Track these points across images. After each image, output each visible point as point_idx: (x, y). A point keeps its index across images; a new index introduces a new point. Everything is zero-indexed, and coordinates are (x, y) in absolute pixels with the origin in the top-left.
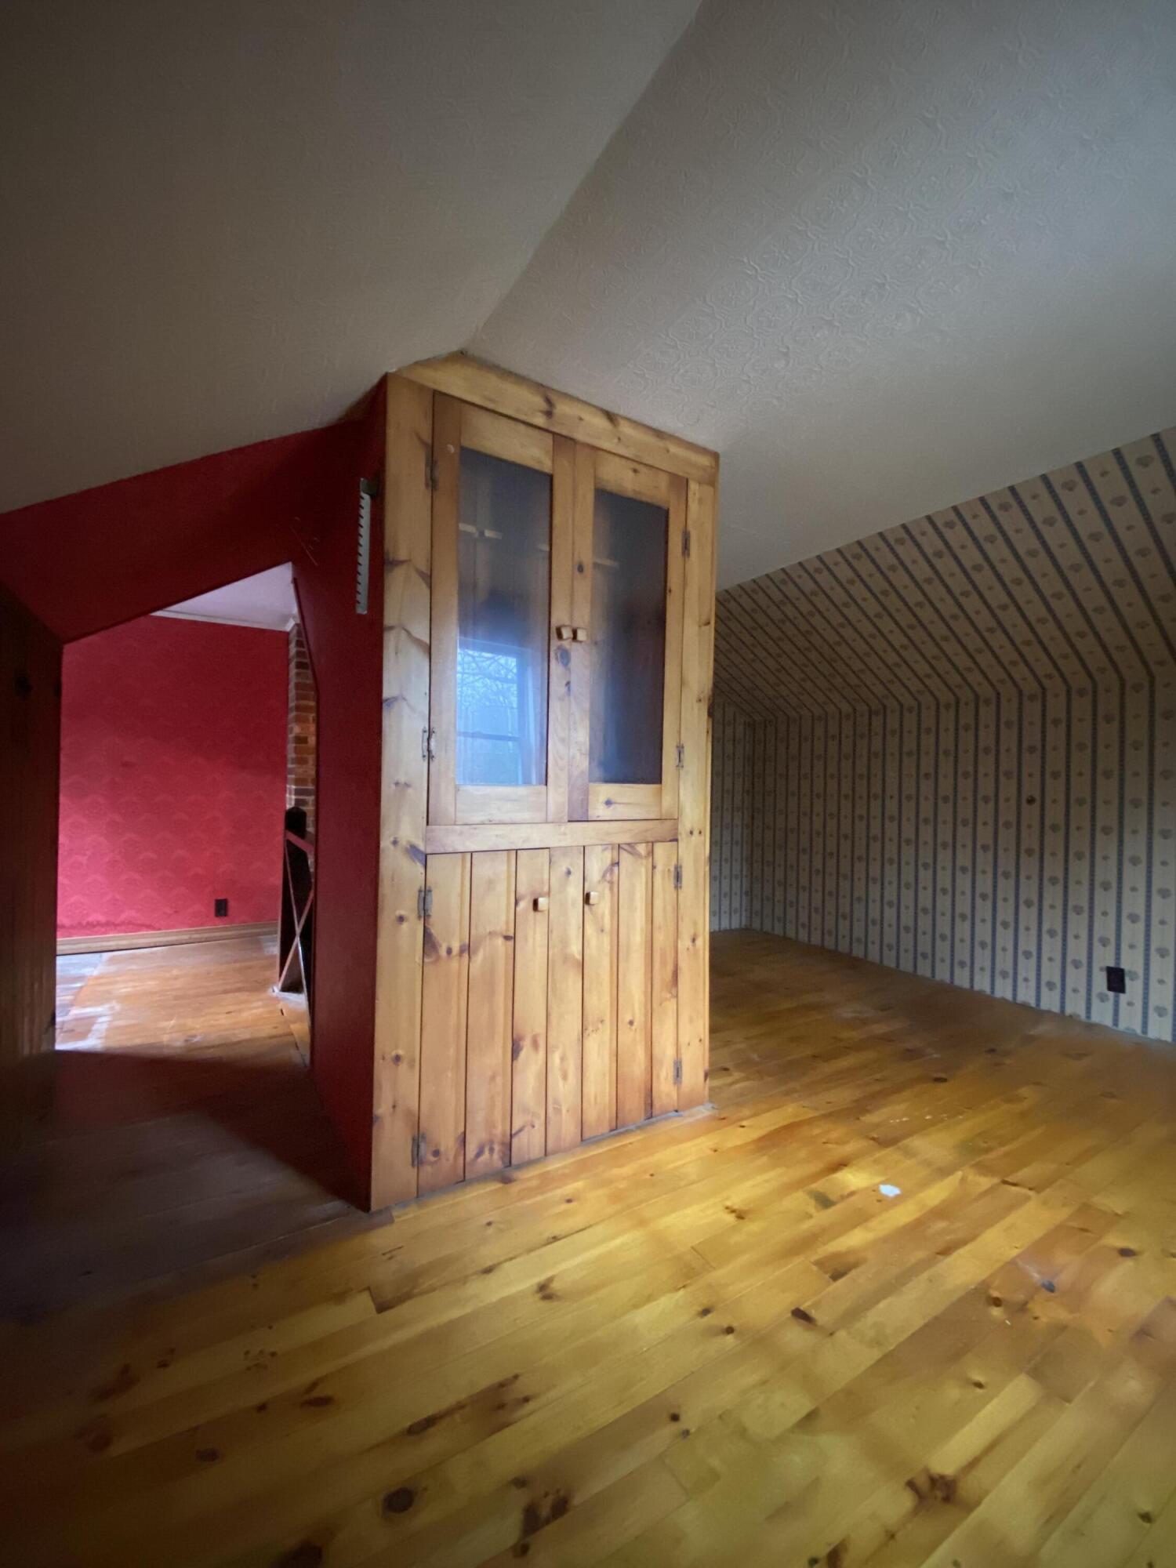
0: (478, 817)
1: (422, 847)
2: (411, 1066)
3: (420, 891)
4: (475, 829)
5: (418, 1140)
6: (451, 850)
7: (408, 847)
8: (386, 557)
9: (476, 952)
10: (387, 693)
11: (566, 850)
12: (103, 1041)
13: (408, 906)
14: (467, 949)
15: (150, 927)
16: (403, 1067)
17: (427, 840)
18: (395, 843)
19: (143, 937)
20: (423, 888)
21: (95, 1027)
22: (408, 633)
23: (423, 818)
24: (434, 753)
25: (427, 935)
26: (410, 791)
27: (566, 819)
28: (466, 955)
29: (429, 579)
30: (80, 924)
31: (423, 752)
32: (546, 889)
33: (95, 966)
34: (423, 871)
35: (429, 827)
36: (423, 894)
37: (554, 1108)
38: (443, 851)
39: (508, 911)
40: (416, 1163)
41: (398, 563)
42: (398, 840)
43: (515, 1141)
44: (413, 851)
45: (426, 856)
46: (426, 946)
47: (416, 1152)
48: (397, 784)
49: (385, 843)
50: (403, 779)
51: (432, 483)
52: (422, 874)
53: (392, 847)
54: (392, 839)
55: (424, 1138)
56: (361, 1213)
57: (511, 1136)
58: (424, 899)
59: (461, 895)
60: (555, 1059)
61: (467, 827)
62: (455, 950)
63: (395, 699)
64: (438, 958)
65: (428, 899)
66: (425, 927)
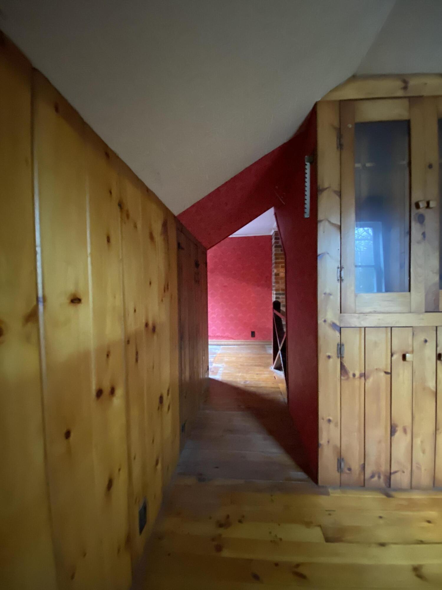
0: (367, 310)
1: (338, 324)
2: (336, 425)
3: (338, 345)
4: (367, 315)
5: (340, 460)
6: (353, 326)
7: (331, 323)
8: (318, 189)
9: (368, 377)
10: (319, 252)
11: (423, 329)
12: (221, 377)
13: (332, 351)
14: (364, 375)
15: (233, 339)
16: (332, 425)
17: (341, 321)
18: (325, 321)
19: (231, 342)
20: (339, 344)
21: (219, 372)
22: (329, 222)
23: (338, 310)
24: (343, 278)
25: (342, 366)
26: (331, 297)
27: (424, 310)
28: (363, 378)
29: (340, 194)
30: (215, 336)
31: (338, 278)
32: (410, 349)
33: (219, 350)
34: (339, 335)
35: (342, 314)
36: (340, 346)
37: (417, 467)
38: (349, 326)
39: (387, 359)
40: (339, 470)
41: (324, 190)
42: (326, 320)
43: (393, 477)
44: (334, 326)
45: (340, 328)
46: (342, 371)
47: (339, 466)
48: (325, 294)
49: (320, 321)
50: (328, 291)
51: (340, 146)
52: (339, 336)
53: (323, 323)
54: (323, 320)
55: (343, 459)
56: (314, 484)
57: (391, 474)
58: (340, 348)
59: (360, 348)
60: (418, 441)
61: (362, 314)
62: (357, 375)
63: (323, 254)
64: (348, 378)
65: (342, 348)
66: (341, 362)
